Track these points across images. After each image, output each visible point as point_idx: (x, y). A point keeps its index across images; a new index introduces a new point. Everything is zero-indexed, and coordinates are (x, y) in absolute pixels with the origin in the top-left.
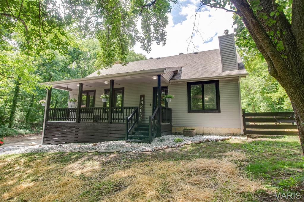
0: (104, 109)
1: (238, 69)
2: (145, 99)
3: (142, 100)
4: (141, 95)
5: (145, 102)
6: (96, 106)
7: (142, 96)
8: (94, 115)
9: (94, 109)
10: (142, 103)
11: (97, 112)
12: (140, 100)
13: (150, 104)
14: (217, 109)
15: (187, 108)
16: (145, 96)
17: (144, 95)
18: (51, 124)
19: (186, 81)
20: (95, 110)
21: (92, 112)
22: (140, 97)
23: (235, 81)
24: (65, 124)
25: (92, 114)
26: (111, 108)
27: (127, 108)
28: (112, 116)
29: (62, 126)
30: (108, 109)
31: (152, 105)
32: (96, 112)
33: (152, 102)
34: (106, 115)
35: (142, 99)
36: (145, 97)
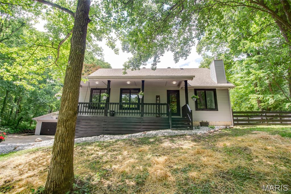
1: (227, 83)
2: (160, 99)
4: (156, 96)
5: (160, 101)
10: (158, 102)
12: (157, 100)
14: (216, 109)
15: (195, 107)
16: (160, 96)
17: (159, 96)
19: (193, 87)
23: (226, 90)
35: (158, 99)
36: (160, 98)
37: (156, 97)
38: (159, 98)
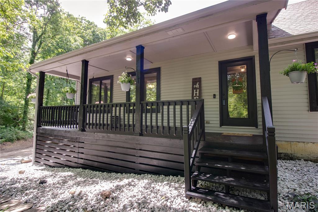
0: (127, 106)
2: (203, 85)
3: (196, 89)
4: (193, 79)
5: (203, 91)
6: (115, 101)
7: (197, 81)
8: (112, 116)
9: (113, 106)
10: (196, 94)
11: (118, 111)
12: (193, 89)
13: (214, 95)
16: (202, 79)
17: (200, 78)
18: (43, 132)
19: (302, 40)
20: (114, 109)
21: (110, 111)
22: (193, 82)
24: (63, 133)
25: (109, 115)
26: (140, 103)
27: (169, 103)
28: (144, 121)
29: (58, 136)
30: (134, 106)
31: (218, 97)
32: (116, 111)
33: (218, 90)
34: (131, 115)
35: (197, 86)
36: (203, 82)
37: (191, 83)
38: (200, 85)
